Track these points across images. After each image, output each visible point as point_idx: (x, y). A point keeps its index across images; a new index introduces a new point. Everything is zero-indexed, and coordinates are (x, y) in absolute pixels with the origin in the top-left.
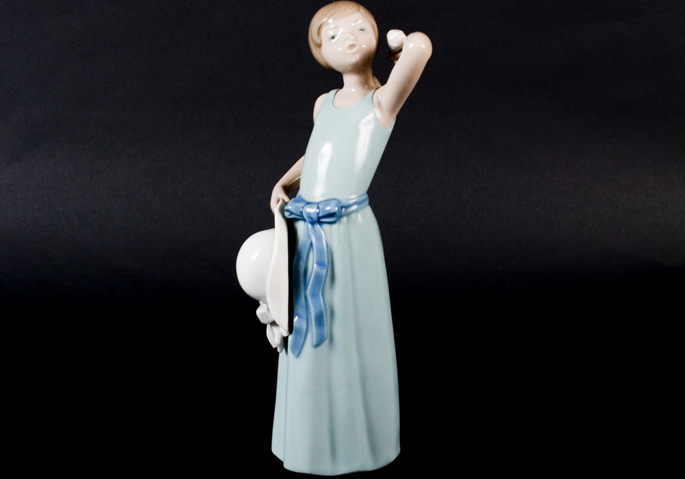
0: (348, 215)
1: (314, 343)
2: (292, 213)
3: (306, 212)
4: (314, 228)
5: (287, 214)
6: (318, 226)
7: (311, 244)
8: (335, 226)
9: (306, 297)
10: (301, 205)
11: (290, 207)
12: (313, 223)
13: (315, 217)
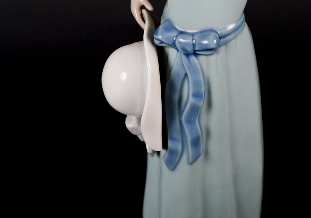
0: (226, 43)
1: (191, 161)
2: (162, 42)
3: (180, 42)
4: (189, 59)
5: (157, 42)
6: (193, 58)
7: (186, 75)
8: (213, 58)
9: (181, 122)
10: (173, 34)
11: (160, 37)
12: (187, 55)
13: (190, 49)
